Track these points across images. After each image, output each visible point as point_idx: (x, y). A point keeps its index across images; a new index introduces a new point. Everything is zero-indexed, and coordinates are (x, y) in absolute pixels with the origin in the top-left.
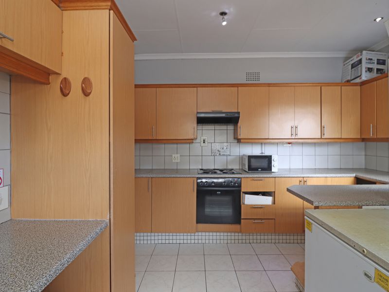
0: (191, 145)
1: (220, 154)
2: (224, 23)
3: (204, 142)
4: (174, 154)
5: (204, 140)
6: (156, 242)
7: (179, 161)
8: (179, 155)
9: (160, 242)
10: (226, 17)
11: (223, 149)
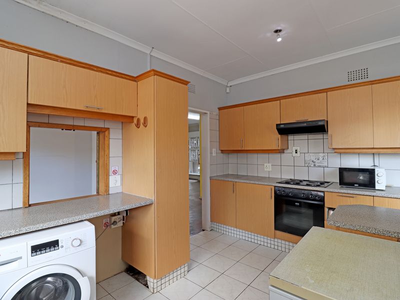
0: (283, 155)
1: (315, 165)
2: (279, 40)
3: (296, 153)
4: (266, 163)
5: (296, 150)
6: (241, 237)
7: (271, 170)
8: (270, 165)
9: (244, 238)
10: (280, 34)
11: (318, 159)
